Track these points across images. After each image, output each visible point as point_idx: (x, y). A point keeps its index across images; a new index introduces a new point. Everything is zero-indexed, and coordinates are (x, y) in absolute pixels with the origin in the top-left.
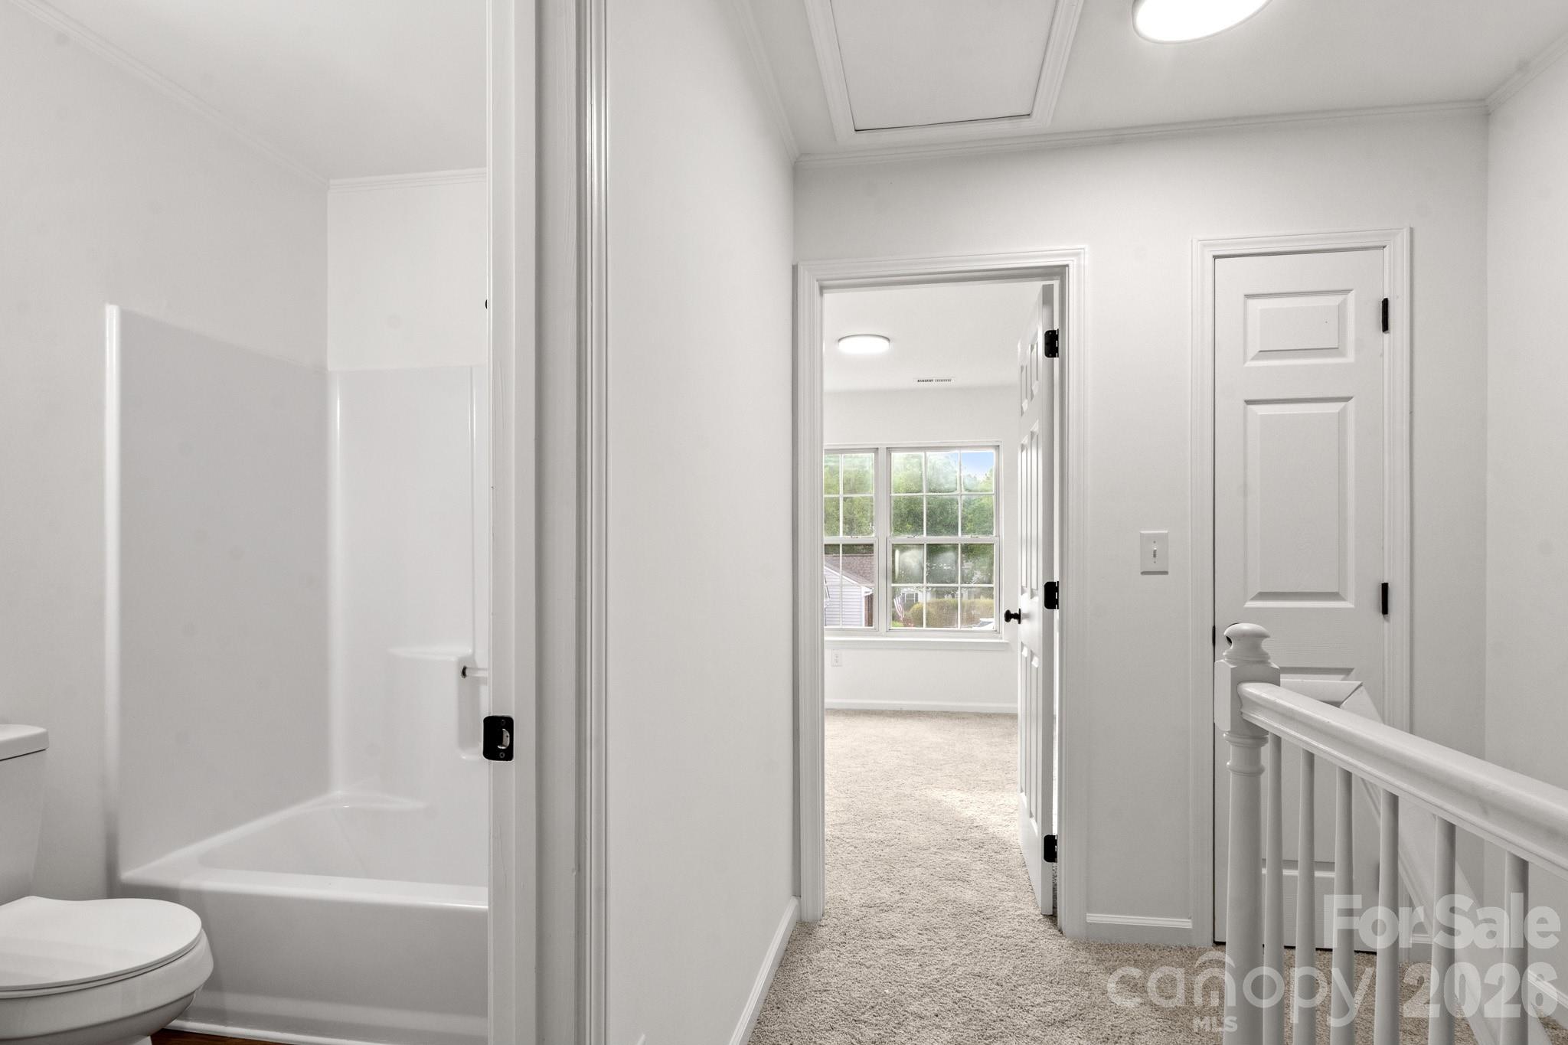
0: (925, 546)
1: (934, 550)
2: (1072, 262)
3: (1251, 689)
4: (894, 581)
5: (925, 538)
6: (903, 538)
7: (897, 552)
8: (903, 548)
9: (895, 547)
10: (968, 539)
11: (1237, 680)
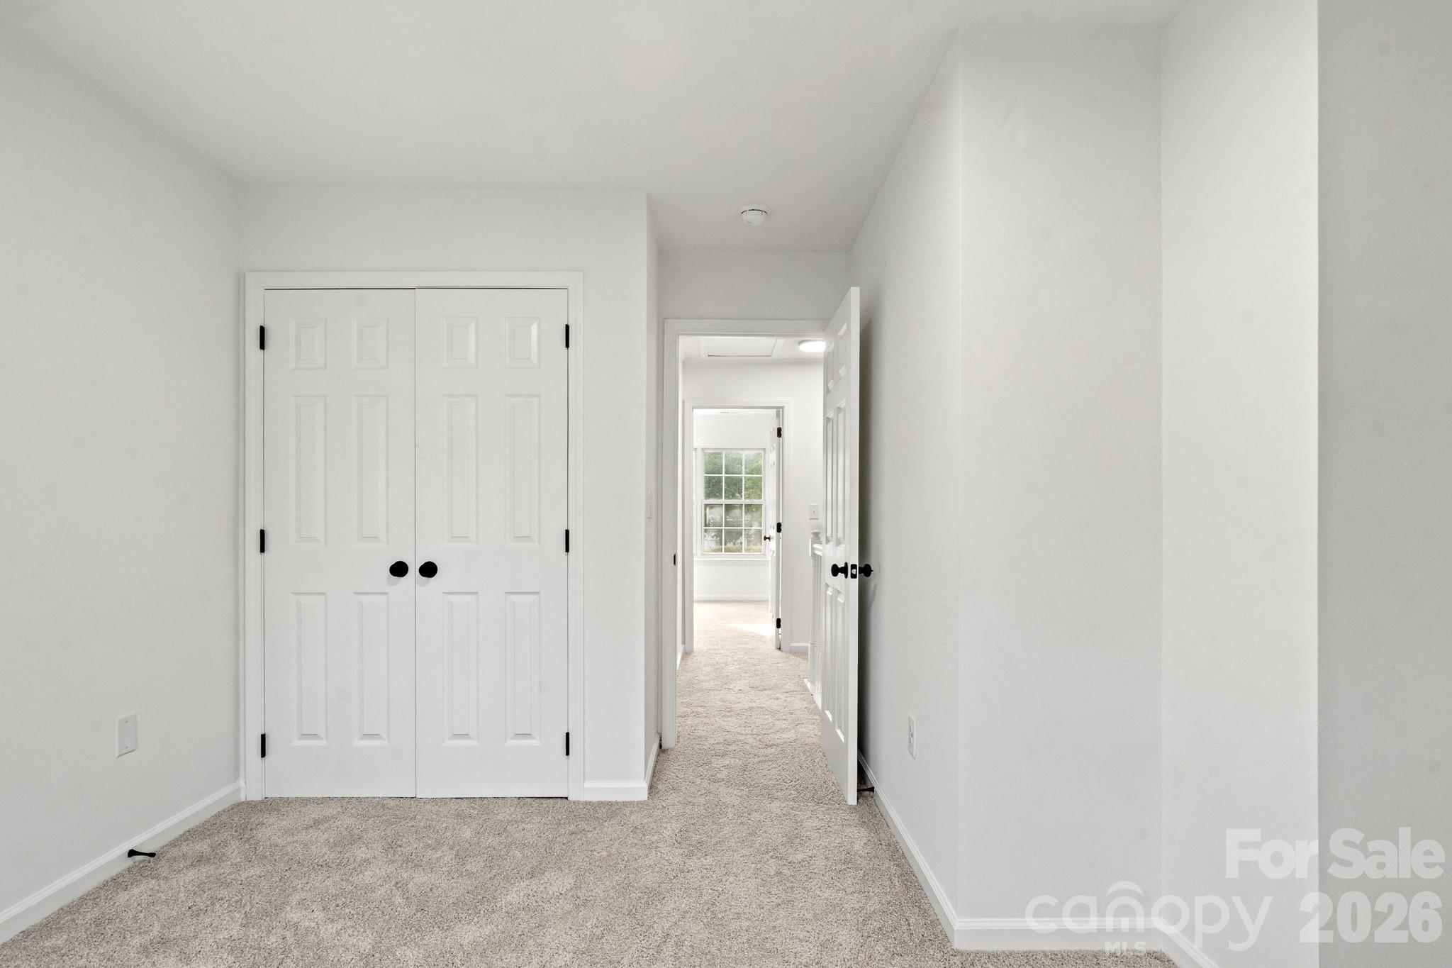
0: (724, 506)
1: (729, 508)
2: (786, 405)
3: (815, 546)
4: (706, 526)
5: (724, 501)
6: (711, 501)
7: (708, 509)
8: (712, 506)
9: (706, 505)
10: (748, 502)
11: (812, 544)
